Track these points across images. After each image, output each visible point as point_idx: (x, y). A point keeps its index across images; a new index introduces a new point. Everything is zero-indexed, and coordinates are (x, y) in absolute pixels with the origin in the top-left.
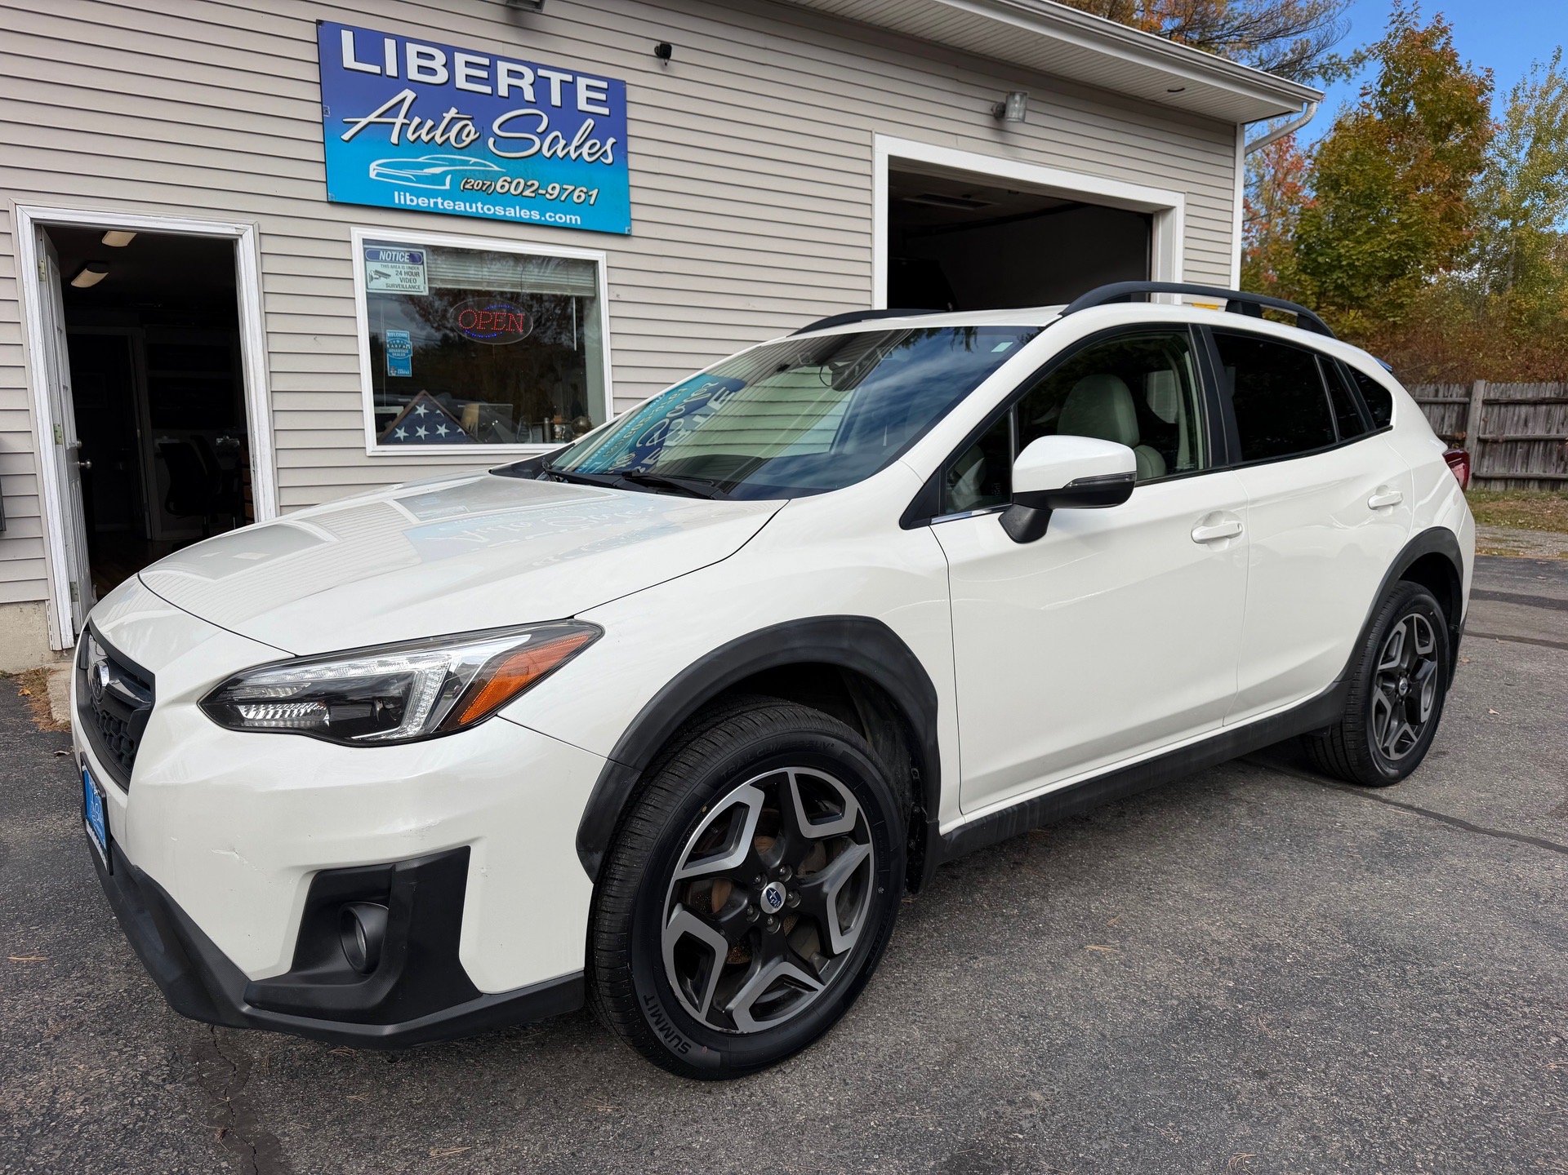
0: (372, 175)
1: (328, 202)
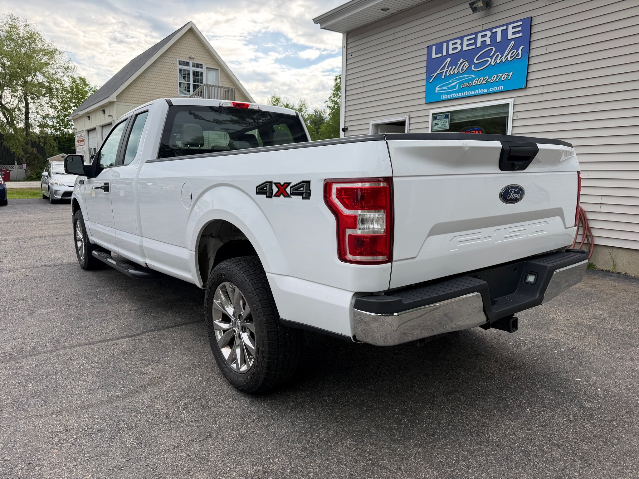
0: (436, 91)
1: (426, 103)
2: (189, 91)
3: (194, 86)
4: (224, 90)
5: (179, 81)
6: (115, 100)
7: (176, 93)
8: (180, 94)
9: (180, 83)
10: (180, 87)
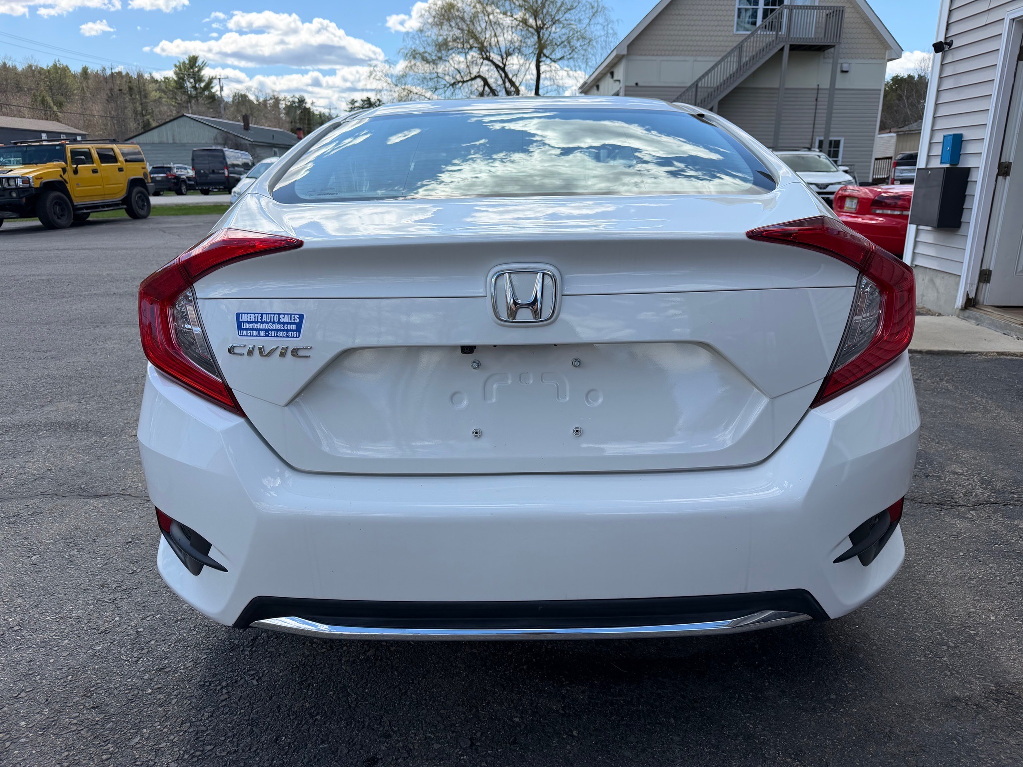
2: (754, 23)
3: (766, 13)
4: (825, 12)
5: (737, 6)
6: (625, 52)
7: (730, 28)
8: (737, 30)
9: (739, 9)
10: (739, 16)
